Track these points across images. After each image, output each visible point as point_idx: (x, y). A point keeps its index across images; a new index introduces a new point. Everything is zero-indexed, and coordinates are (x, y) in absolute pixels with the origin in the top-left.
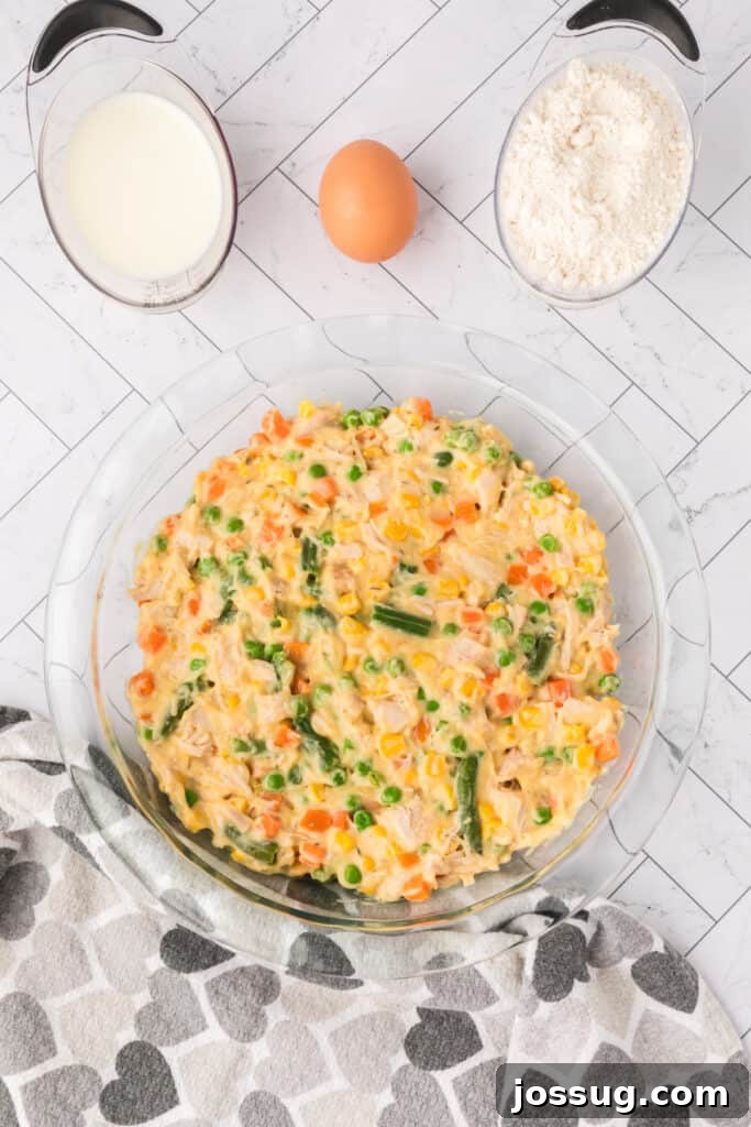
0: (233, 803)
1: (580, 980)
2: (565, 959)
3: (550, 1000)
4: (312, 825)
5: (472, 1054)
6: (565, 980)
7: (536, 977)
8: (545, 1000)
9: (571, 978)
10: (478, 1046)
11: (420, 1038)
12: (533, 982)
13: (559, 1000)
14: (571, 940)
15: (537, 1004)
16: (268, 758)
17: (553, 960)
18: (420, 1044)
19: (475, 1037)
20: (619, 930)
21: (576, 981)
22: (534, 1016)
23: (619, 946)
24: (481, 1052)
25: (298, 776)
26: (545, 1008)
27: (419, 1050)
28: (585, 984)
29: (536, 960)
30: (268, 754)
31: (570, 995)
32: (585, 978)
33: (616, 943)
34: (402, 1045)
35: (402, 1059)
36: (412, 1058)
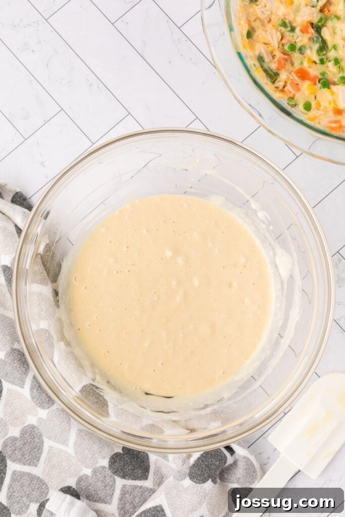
0: (268, 47)
1: (212, 481)
2: (212, 466)
3: (193, 480)
4: (299, 75)
5: (140, 480)
6: (205, 476)
7: (194, 465)
8: (190, 479)
9: (209, 477)
10: (146, 478)
11: (120, 459)
12: (191, 467)
13: (196, 483)
14: (220, 460)
15: (185, 478)
16: (293, 36)
17: (206, 463)
18: (118, 462)
19: (147, 473)
20: (244, 472)
21: (210, 480)
22: (180, 482)
23: (239, 478)
24: (145, 481)
25: (303, 51)
26: (187, 482)
27: (116, 464)
28: (213, 484)
29: (199, 458)
30: (294, 35)
31: (203, 485)
32: (214, 482)
33: (239, 476)
34: (109, 457)
35: (105, 462)
36: (110, 466)
